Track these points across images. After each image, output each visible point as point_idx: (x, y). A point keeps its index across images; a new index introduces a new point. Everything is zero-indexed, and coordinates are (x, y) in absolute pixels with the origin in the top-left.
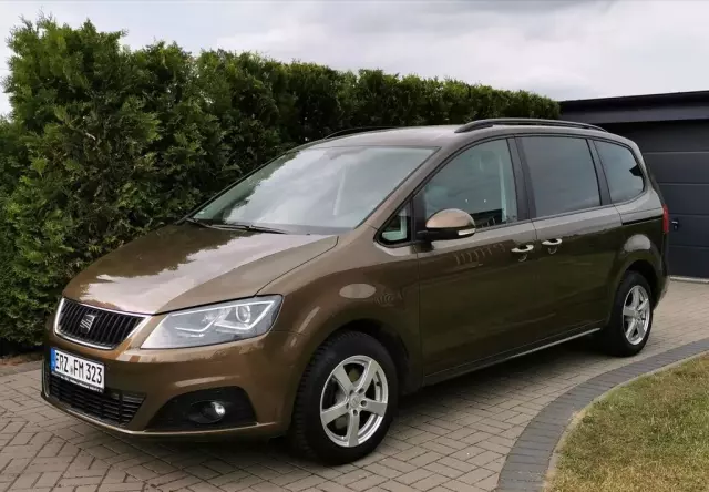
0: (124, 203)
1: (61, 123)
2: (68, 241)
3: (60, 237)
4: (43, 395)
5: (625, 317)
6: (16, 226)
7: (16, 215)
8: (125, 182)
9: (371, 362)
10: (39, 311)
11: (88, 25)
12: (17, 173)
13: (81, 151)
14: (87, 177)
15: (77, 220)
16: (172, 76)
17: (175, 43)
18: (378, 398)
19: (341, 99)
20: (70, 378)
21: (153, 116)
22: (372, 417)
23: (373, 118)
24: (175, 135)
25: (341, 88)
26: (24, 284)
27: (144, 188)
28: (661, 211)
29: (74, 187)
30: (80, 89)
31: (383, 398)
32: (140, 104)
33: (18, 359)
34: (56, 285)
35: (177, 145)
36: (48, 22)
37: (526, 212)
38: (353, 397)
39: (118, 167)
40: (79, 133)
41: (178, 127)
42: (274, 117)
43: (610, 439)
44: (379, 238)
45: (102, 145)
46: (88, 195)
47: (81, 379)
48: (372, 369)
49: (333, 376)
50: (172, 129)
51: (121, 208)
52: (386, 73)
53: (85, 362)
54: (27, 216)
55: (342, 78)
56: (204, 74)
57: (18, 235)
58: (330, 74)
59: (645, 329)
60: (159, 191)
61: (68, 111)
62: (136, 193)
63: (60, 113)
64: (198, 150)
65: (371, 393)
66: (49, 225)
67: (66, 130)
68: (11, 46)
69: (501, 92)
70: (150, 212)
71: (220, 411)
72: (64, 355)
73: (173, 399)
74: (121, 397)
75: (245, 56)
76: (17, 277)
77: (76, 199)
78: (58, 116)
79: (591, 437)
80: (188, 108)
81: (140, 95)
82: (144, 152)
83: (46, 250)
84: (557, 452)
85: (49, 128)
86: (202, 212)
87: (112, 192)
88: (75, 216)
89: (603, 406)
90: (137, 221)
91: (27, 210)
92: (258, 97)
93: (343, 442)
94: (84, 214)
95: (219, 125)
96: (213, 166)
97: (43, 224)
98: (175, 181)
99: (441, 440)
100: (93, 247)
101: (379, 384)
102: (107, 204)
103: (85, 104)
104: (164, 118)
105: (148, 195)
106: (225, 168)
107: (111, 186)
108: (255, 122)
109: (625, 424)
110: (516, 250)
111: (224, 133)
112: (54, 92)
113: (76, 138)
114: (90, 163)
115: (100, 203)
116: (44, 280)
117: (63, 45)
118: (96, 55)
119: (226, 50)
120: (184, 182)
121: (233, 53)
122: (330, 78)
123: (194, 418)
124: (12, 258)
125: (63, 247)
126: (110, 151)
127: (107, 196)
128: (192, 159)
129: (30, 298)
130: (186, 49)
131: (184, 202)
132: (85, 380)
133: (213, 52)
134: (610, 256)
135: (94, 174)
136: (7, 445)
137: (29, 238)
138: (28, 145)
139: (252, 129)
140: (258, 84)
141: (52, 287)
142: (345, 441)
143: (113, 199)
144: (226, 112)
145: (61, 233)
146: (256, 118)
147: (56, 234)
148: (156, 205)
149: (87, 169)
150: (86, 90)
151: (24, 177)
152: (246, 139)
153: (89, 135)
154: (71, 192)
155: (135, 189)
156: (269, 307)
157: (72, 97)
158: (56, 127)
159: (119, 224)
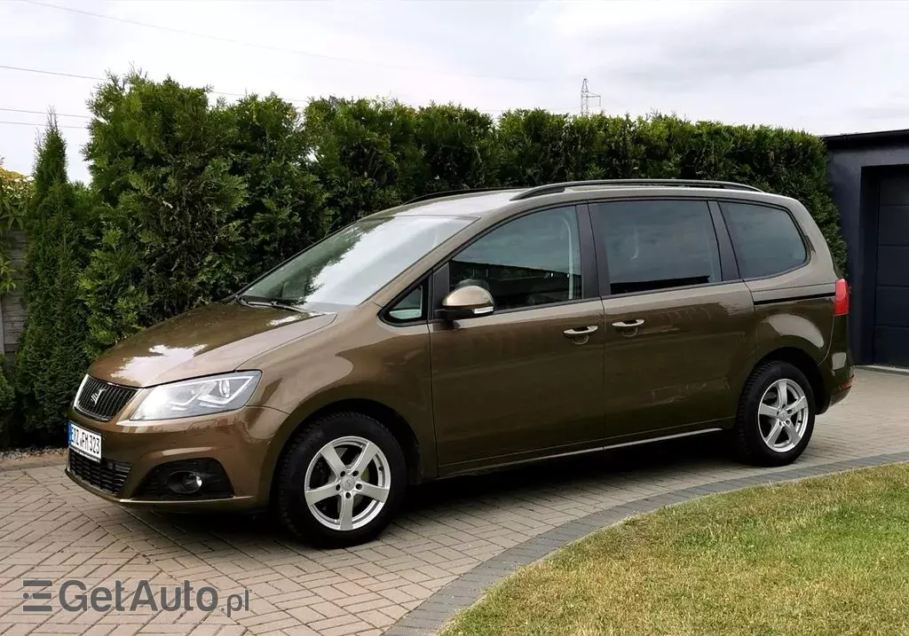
0: (204, 278)
1: (136, 191)
3: (133, 315)
5: (764, 417)
6: (86, 303)
7: (88, 292)
8: (207, 254)
9: (369, 443)
11: (169, 82)
12: (91, 246)
13: (158, 222)
14: (164, 249)
15: (153, 297)
16: (264, 134)
17: (273, 93)
18: (379, 483)
19: (482, 150)
20: (79, 450)
21: (240, 179)
22: (373, 502)
23: (529, 171)
24: (264, 200)
25: (483, 136)
27: (229, 261)
29: (150, 261)
30: (156, 154)
31: (385, 483)
32: (225, 166)
35: (264, 211)
36: (138, 77)
37: (594, 289)
38: (345, 478)
39: (199, 238)
40: (156, 202)
41: (269, 191)
44: (385, 317)
45: (181, 215)
46: (165, 268)
47: (87, 451)
48: (370, 451)
49: (321, 455)
50: (261, 194)
51: (202, 284)
53: (89, 434)
54: (100, 293)
57: (89, 313)
59: (802, 433)
60: (246, 263)
61: (146, 178)
62: (219, 267)
63: (135, 180)
64: (290, 216)
66: (121, 303)
67: (143, 199)
68: (91, 108)
72: (77, 428)
74: (114, 467)
75: (362, 103)
77: (151, 274)
78: (133, 184)
80: (281, 169)
81: (225, 157)
82: (230, 220)
83: (117, 330)
85: (123, 197)
87: (191, 265)
88: (151, 292)
91: (98, 286)
92: (372, 151)
93: (335, 525)
94: (161, 290)
95: (321, 186)
97: (115, 301)
98: (265, 253)
101: (381, 467)
103: (163, 169)
104: (254, 183)
105: (232, 269)
107: (191, 260)
108: (368, 181)
110: (571, 332)
111: (327, 195)
112: (131, 159)
113: (152, 206)
114: (168, 234)
119: (339, 96)
121: (349, 100)
123: (175, 488)
124: (83, 338)
126: (190, 220)
127: (188, 270)
128: (282, 227)
130: (286, 100)
133: (324, 100)
135: (173, 246)
137: (100, 316)
138: (102, 216)
139: (363, 190)
142: (337, 524)
143: (193, 275)
144: (333, 170)
145: (134, 310)
146: (368, 176)
147: (129, 313)
148: (241, 280)
149: (166, 241)
150: (163, 155)
151: (96, 250)
152: (356, 201)
153: (166, 203)
154: (147, 267)
155: (218, 262)
156: (248, 381)
157: (150, 162)
158: (131, 196)
159: (198, 302)
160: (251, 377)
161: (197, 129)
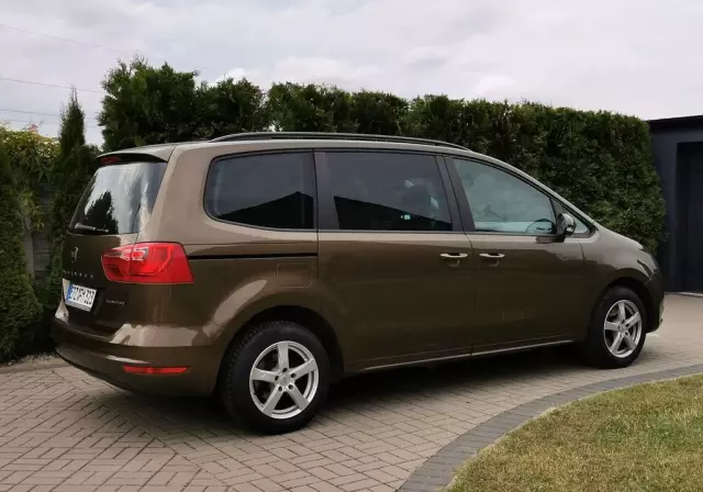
11: (166, 67)
16: (238, 109)
17: (244, 79)
19: (402, 124)
25: (401, 114)
36: (140, 64)
52: (450, 98)
68: (105, 88)
69: (580, 113)
75: (311, 88)
81: (209, 126)
112: (137, 125)
118: (172, 93)
119: (293, 82)
121: (301, 85)
122: (392, 104)
130: (254, 84)
133: (282, 85)
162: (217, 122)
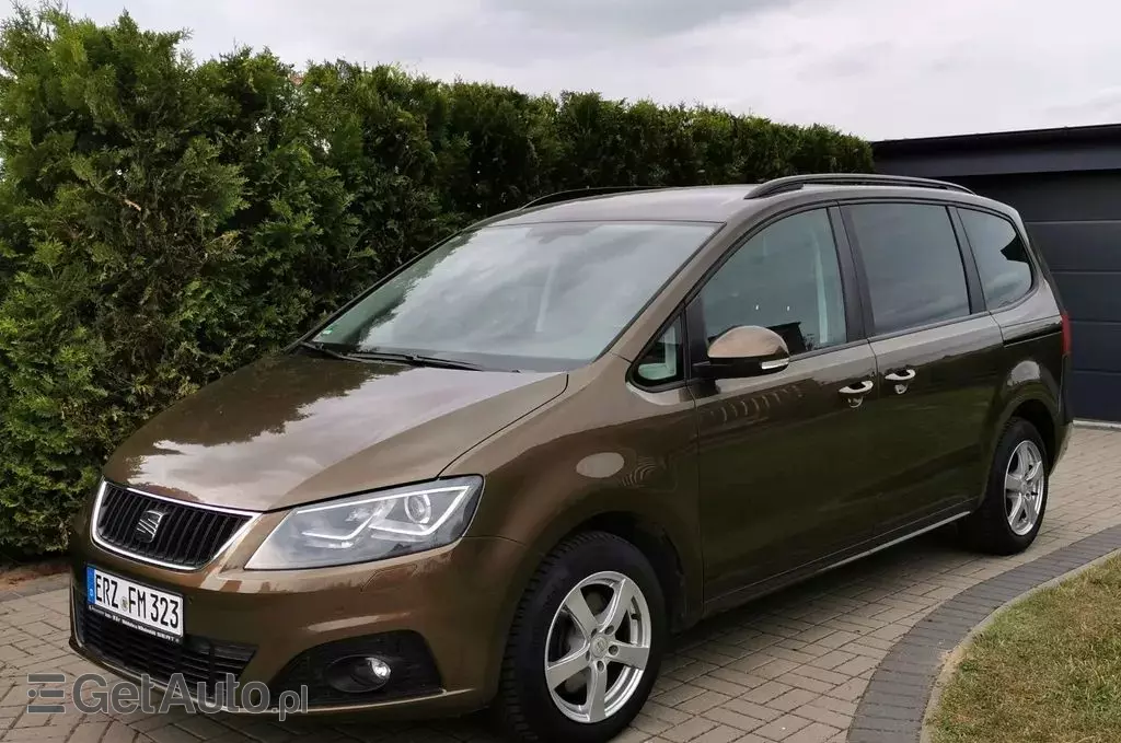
0: (189, 314)
1: (82, 183)
2: (97, 379)
3: (86, 372)
4: (72, 643)
5: (1008, 491)
6: (11, 355)
7: (11, 338)
8: (190, 280)
9: (624, 580)
10: (51, 494)
11: (126, 24)
12: (11, 268)
13: (116, 230)
14: (128, 273)
15: (113, 344)
16: (263, 105)
17: (267, 50)
18: (634, 640)
19: (536, 140)
20: (122, 617)
21: (235, 169)
22: (627, 671)
24: (273, 202)
25: (533, 123)
26: (27, 451)
27: (222, 289)
28: (1058, 320)
29: (108, 289)
30: (113, 129)
31: (642, 640)
32: (214, 151)
33: (18, 573)
34: (78, 452)
35: (274, 217)
36: (56, 13)
37: (860, 328)
38: (598, 639)
39: (179, 256)
40: (112, 200)
41: (276, 188)
42: (431, 169)
43: (1010, 699)
44: (634, 377)
45: (151, 220)
46: (130, 302)
47: (141, 619)
48: (625, 593)
49: (565, 607)
50: (266, 192)
51: (185, 323)
52: (605, 98)
53: (148, 591)
54: (30, 339)
55: (535, 107)
56: (316, 101)
57: (14, 369)
58: (518, 99)
59: (1037, 508)
60: (246, 293)
61: (94, 163)
62: (210, 296)
63: (81, 167)
64: (309, 226)
65: (623, 634)
66: (66, 353)
67: (92, 196)
69: (784, 128)
70: (233, 328)
71: (381, 671)
72: (111, 578)
73: (303, 653)
74: (212, 651)
75: (381, 71)
76: (14, 440)
77: (109, 309)
78: (79, 173)
79: (980, 696)
80: (290, 158)
81: (213, 138)
82: (221, 230)
83: (62, 395)
84: (929, 723)
85: (63, 193)
86: (326, 332)
87: (168, 296)
88: (109, 336)
89: (987, 640)
90: (211, 344)
91: (28, 328)
92: (405, 137)
93: (581, 715)
94: (124, 333)
95: (342, 184)
96: (332, 250)
97: (55, 351)
98: (271, 276)
99: (734, 705)
100: (139, 386)
101: (637, 617)
102: (159, 317)
103: (122, 152)
104: (253, 173)
105: (228, 302)
106: (353, 255)
107: (167, 288)
108: (400, 180)
109: (1029, 671)
110: (847, 390)
111: (350, 197)
112: (71, 135)
113: (108, 209)
114: (131, 250)
115: (150, 314)
116: (59, 443)
117: (80, 55)
118: (140, 70)
119: (352, 62)
120: (285, 279)
121: (361, 66)
122: (517, 106)
123: (339, 685)
124: (5, 408)
125: (90, 388)
126: (164, 229)
127: (161, 302)
128: (299, 240)
129: (35, 472)
130: (284, 60)
131: (287, 311)
132: (149, 621)
133: (328, 65)
134: (988, 392)
135: (139, 267)
136: (11, 727)
137: (32, 374)
138: (28, 221)
139: (395, 190)
140: (405, 117)
141: (72, 455)
142: (583, 713)
143: (169, 308)
144: (354, 163)
145: (86, 365)
146: (401, 173)
147: (77, 368)
148: (241, 318)
149: (127, 260)
150: (123, 130)
151: (22, 274)
152: (386, 207)
153: (130, 203)
154: (101, 298)
155: (207, 292)
156: (461, 496)
157: (100, 140)
158: (74, 191)
159: (181, 350)
160: (466, 488)
161: (172, 92)
162: (229, 131)
